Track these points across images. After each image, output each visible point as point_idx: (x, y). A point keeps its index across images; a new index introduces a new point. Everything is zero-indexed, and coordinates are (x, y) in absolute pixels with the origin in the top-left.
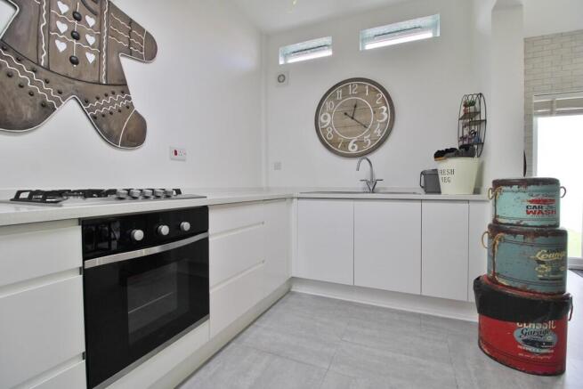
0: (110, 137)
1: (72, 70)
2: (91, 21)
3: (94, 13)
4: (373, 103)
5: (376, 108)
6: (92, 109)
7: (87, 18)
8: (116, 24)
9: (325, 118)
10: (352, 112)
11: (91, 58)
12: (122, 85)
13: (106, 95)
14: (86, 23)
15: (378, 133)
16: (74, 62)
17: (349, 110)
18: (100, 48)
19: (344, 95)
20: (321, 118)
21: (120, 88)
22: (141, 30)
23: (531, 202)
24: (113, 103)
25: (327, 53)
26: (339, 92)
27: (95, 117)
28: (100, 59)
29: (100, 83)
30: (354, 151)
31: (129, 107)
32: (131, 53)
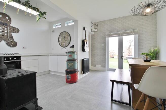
0: (10, 46)
1: (3, 37)
2: (6, 29)
3: (6, 28)
4: (67, 36)
5: (68, 37)
6: (6, 42)
7: (5, 29)
8: (11, 28)
9: (60, 39)
10: (64, 38)
11: (6, 34)
12: (12, 37)
13: (9, 39)
14: (5, 30)
15: (68, 42)
16: (3, 35)
17: (63, 38)
18: (8, 33)
19: (63, 35)
20: (59, 39)
21: (11, 38)
22: (16, 28)
23: (69, 55)
24: (10, 40)
25: (60, 26)
26: (62, 34)
27: (7, 43)
28: (8, 34)
29: (7, 38)
30: (64, 46)
31: (13, 41)
32: (14, 32)
